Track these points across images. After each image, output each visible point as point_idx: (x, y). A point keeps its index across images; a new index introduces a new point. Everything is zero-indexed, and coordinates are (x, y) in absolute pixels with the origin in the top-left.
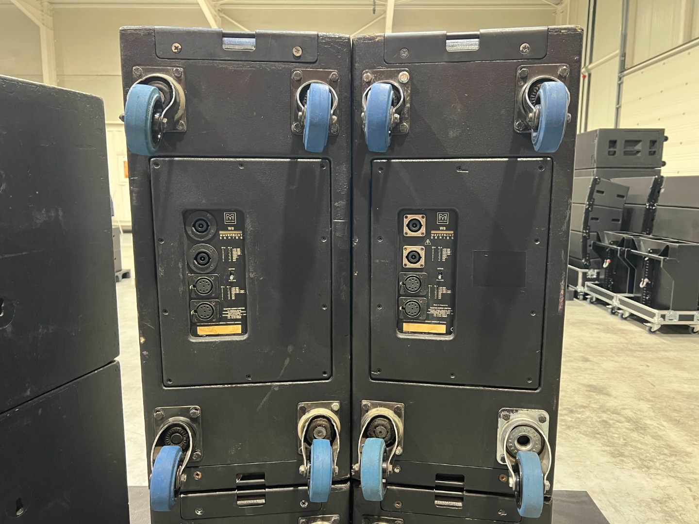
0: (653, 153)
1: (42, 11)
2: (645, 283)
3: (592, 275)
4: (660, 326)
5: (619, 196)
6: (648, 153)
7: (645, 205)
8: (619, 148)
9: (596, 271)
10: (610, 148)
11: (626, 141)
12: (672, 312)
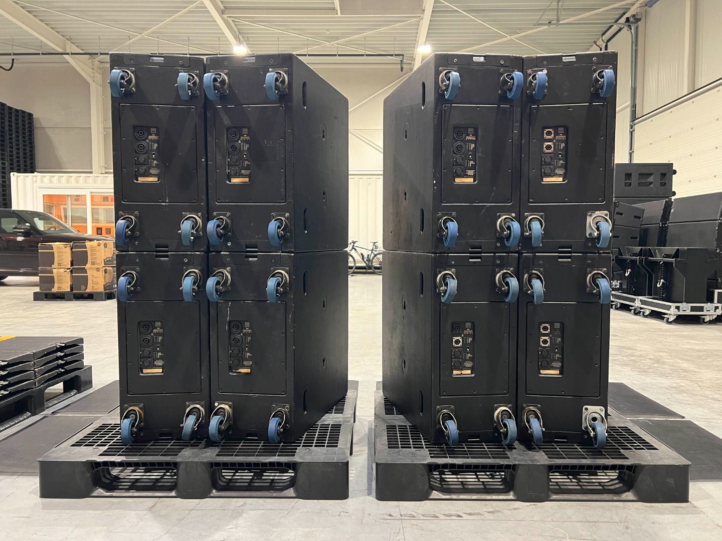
0: (663, 184)
1: (93, 69)
2: (661, 283)
4: (675, 317)
5: (635, 217)
6: (659, 184)
7: (659, 224)
8: (634, 180)
9: (619, 281)
10: (626, 180)
11: (639, 174)
12: (685, 304)
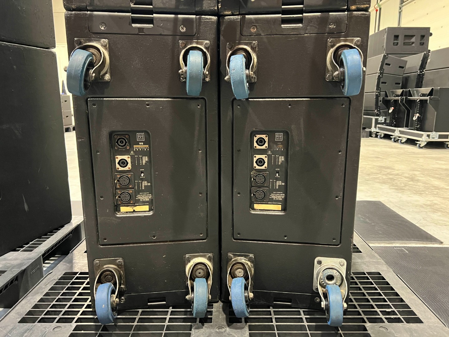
0: (422, 44)
2: (417, 117)
3: (381, 121)
4: (426, 143)
5: (400, 67)
6: (419, 44)
7: (418, 72)
8: (401, 40)
9: (384, 117)
10: (394, 40)
11: (405, 36)
12: (434, 133)
